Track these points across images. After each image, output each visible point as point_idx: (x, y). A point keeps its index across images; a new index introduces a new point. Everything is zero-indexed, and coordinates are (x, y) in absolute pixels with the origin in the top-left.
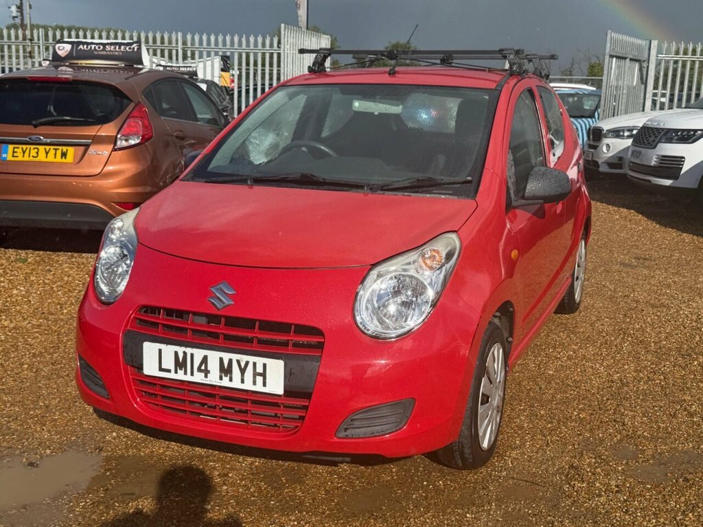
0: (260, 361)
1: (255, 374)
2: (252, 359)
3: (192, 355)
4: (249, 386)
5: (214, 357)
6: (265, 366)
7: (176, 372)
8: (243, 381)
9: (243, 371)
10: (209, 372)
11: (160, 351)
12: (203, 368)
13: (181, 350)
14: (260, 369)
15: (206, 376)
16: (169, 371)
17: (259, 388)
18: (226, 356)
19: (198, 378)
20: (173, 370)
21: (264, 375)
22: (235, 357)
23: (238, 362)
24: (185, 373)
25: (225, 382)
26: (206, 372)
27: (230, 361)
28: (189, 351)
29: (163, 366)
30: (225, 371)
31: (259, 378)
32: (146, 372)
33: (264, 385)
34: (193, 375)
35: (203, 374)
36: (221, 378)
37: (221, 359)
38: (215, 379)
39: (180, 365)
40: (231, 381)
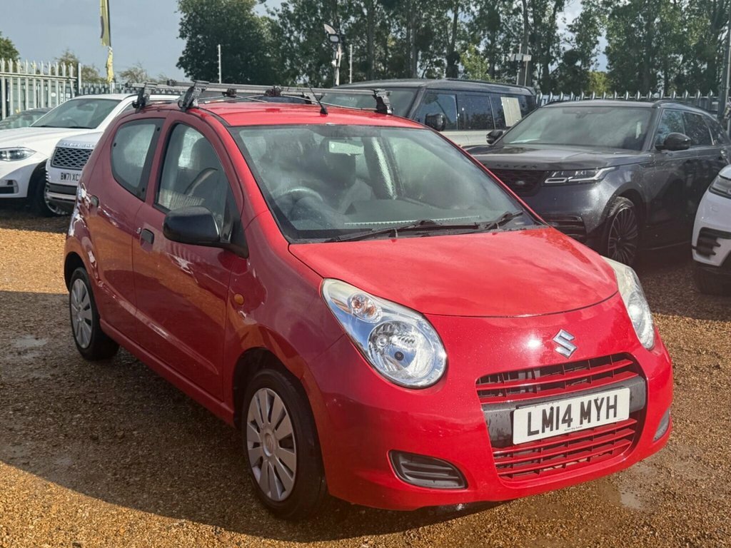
0: (611, 394)
1: (609, 407)
2: (604, 395)
3: (558, 408)
4: (603, 421)
5: (576, 403)
6: (616, 397)
7: (543, 431)
8: (598, 418)
9: (599, 409)
10: (572, 420)
11: (530, 414)
12: (567, 418)
13: (547, 407)
14: (612, 403)
15: (569, 426)
16: (537, 432)
17: (612, 420)
18: (586, 400)
19: (563, 429)
20: (541, 430)
21: (614, 407)
22: (592, 397)
23: (596, 401)
24: (552, 429)
25: (585, 424)
26: (569, 421)
28: (555, 405)
29: (532, 430)
30: (585, 414)
31: (612, 411)
32: (515, 442)
33: (615, 416)
34: (557, 428)
35: (567, 424)
36: (581, 423)
37: (582, 404)
38: (576, 425)
39: (547, 422)
40: (589, 421)
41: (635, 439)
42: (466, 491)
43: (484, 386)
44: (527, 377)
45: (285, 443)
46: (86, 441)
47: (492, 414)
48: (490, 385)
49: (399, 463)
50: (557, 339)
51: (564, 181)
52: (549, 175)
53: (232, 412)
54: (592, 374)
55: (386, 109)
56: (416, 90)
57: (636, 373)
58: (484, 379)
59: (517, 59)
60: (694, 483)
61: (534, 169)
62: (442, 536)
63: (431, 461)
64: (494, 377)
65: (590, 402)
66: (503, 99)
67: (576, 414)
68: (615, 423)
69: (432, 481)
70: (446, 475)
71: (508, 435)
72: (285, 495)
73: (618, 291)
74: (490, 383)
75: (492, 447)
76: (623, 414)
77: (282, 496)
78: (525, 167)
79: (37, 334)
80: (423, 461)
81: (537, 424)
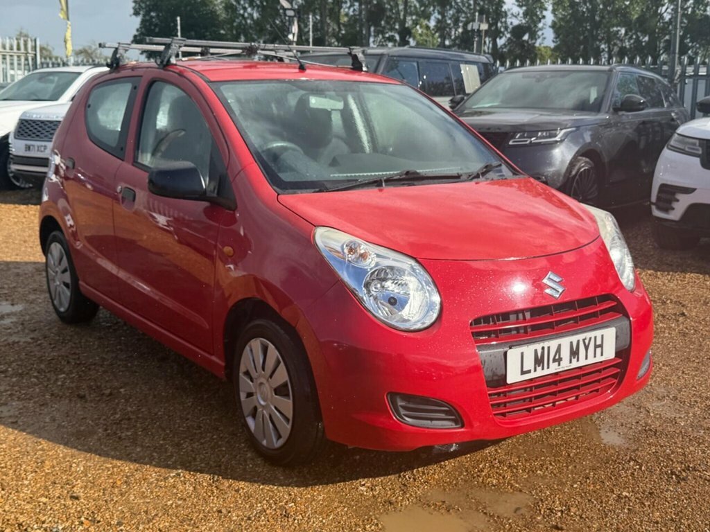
0: (598, 333)
1: (596, 347)
2: (592, 334)
3: (549, 348)
4: (591, 360)
5: (565, 342)
6: (602, 336)
7: (535, 370)
8: (587, 357)
9: (587, 348)
10: (561, 359)
11: (522, 354)
12: (557, 357)
13: (538, 346)
14: (599, 342)
15: (559, 365)
16: (529, 372)
17: (599, 359)
18: (575, 339)
19: (554, 368)
20: (533, 369)
21: (601, 346)
22: (581, 337)
23: (584, 341)
24: (543, 368)
25: (574, 363)
26: (559, 360)
28: (546, 344)
29: (525, 369)
30: (574, 353)
31: (599, 350)
32: (509, 381)
33: (602, 355)
34: (548, 368)
35: (557, 363)
36: (571, 362)
37: (571, 343)
38: (566, 365)
39: (539, 361)
40: (578, 360)
41: (620, 377)
42: (462, 430)
43: (476, 328)
44: (518, 319)
45: (280, 391)
46: (74, 399)
47: (487, 354)
48: (483, 327)
49: (397, 404)
50: (545, 281)
51: (528, 142)
52: (513, 137)
53: (223, 364)
54: (579, 314)
55: (362, 66)
56: (379, 57)
57: (620, 313)
58: (477, 321)
59: (474, 28)
60: (674, 422)
61: (498, 131)
62: (436, 477)
63: (428, 402)
64: (486, 319)
65: (578, 341)
66: (462, 66)
67: (565, 353)
68: (601, 362)
69: (429, 422)
70: (443, 416)
71: (502, 375)
72: (281, 442)
73: (599, 236)
74: (482, 324)
75: (488, 386)
76: (609, 353)
77: (278, 444)
78: (489, 129)
79: (13, 300)
80: (421, 401)
81: (529, 364)
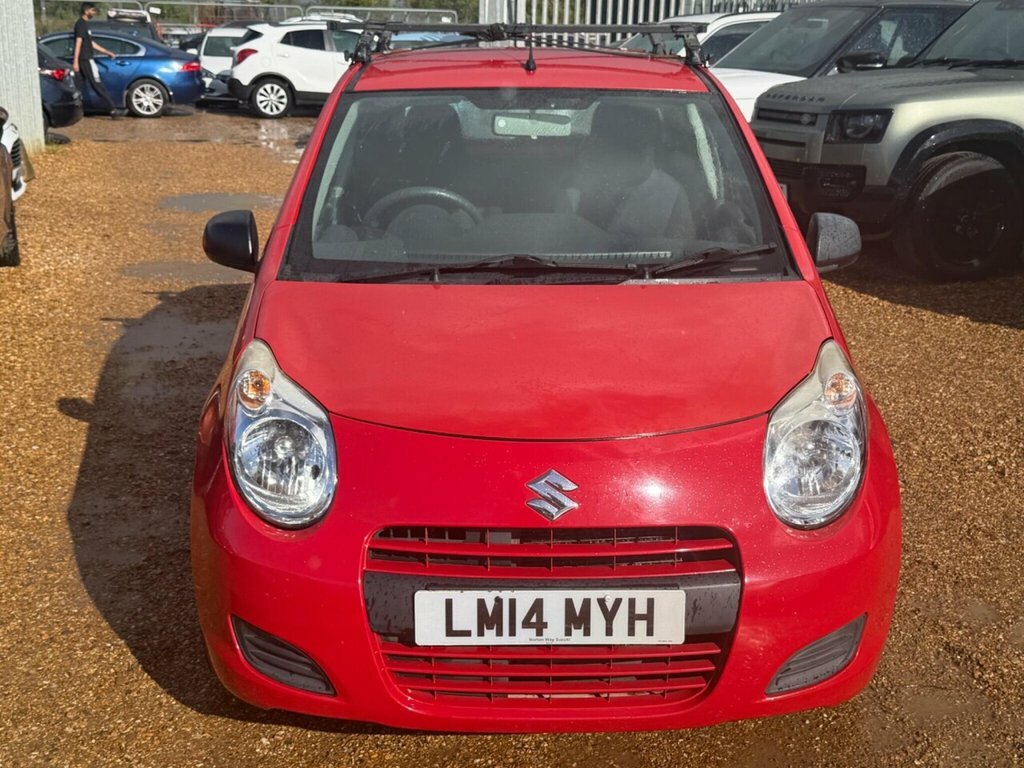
0: (641, 596)
1: (633, 617)
2: (625, 594)
3: (513, 603)
4: (620, 637)
5: (554, 602)
6: (651, 602)
7: (481, 633)
8: (609, 632)
9: (609, 616)
10: (545, 625)
11: (449, 603)
12: (534, 620)
13: (489, 597)
14: (641, 609)
15: (539, 633)
16: (467, 633)
17: (641, 638)
18: (578, 596)
19: (525, 637)
20: (475, 631)
21: (649, 617)
22: (594, 595)
23: (602, 602)
24: (499, 633)
25: (578, 637)
26: (540, 627)
27: (587, 603)
28: (506, 595)
29: (456, 627)
30: (577, 619)
31: (641, 624)
32: (421, 641)
33: (652, 634)
34: (512, 634)
35: (533, 630)
36: (568, 633)
37: (569, 601)
38: (555, 635)
39: (488, 619)
40: (587, 634)
41: (712, 680)
42: (333, 700)
49: (242, 635)
54: (617, 554)
64: (420, 531)
67: (554, 617)
70: (307, 670)
76: (670, 633)
81: (466, 620)
